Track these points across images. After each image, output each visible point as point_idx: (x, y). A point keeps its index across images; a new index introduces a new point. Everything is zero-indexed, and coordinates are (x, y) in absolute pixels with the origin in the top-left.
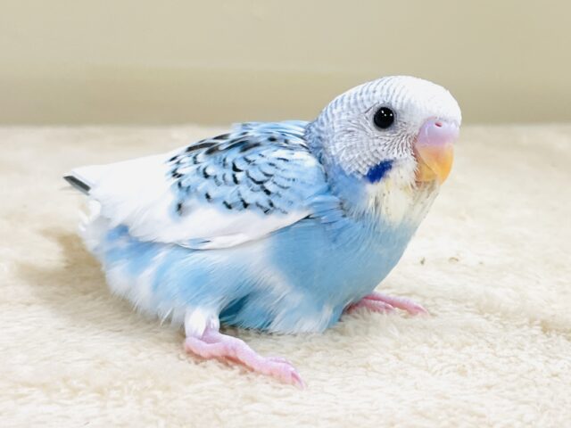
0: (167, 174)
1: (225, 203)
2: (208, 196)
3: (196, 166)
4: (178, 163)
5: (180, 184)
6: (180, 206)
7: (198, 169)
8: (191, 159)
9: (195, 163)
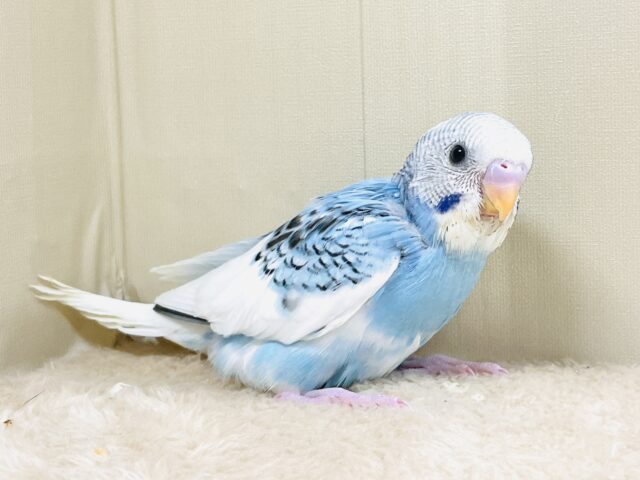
0: (260, 274)
1: (318, 286)
2: (305, 286)
3: (283, 258)
4: (265, 260)
5: (275, 281)
6: (285, 302)
7: (285, 261)
8: (275, 252)
9: (281, 256)
